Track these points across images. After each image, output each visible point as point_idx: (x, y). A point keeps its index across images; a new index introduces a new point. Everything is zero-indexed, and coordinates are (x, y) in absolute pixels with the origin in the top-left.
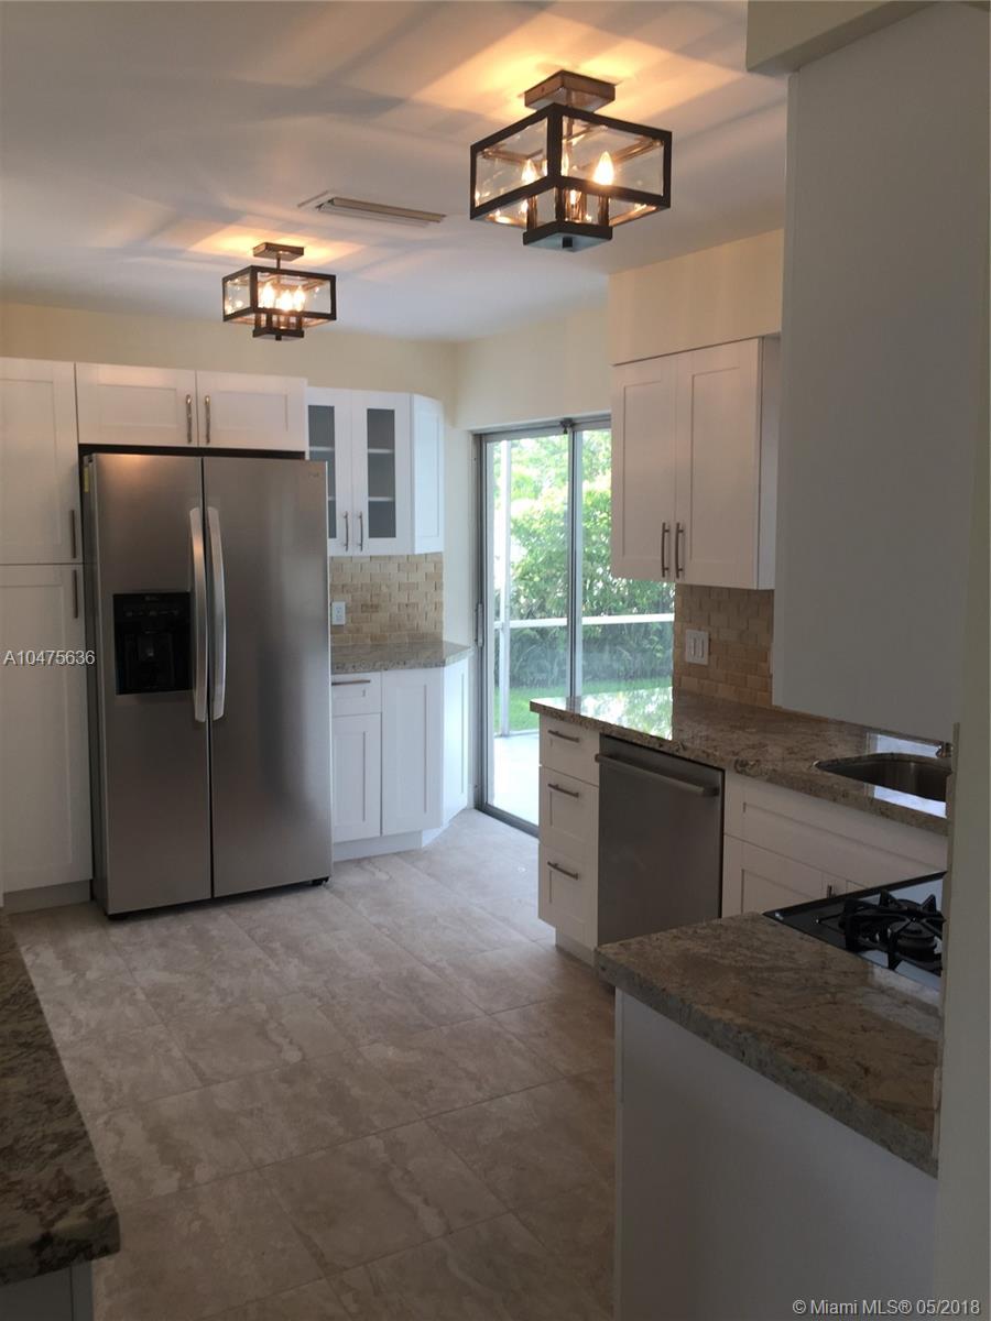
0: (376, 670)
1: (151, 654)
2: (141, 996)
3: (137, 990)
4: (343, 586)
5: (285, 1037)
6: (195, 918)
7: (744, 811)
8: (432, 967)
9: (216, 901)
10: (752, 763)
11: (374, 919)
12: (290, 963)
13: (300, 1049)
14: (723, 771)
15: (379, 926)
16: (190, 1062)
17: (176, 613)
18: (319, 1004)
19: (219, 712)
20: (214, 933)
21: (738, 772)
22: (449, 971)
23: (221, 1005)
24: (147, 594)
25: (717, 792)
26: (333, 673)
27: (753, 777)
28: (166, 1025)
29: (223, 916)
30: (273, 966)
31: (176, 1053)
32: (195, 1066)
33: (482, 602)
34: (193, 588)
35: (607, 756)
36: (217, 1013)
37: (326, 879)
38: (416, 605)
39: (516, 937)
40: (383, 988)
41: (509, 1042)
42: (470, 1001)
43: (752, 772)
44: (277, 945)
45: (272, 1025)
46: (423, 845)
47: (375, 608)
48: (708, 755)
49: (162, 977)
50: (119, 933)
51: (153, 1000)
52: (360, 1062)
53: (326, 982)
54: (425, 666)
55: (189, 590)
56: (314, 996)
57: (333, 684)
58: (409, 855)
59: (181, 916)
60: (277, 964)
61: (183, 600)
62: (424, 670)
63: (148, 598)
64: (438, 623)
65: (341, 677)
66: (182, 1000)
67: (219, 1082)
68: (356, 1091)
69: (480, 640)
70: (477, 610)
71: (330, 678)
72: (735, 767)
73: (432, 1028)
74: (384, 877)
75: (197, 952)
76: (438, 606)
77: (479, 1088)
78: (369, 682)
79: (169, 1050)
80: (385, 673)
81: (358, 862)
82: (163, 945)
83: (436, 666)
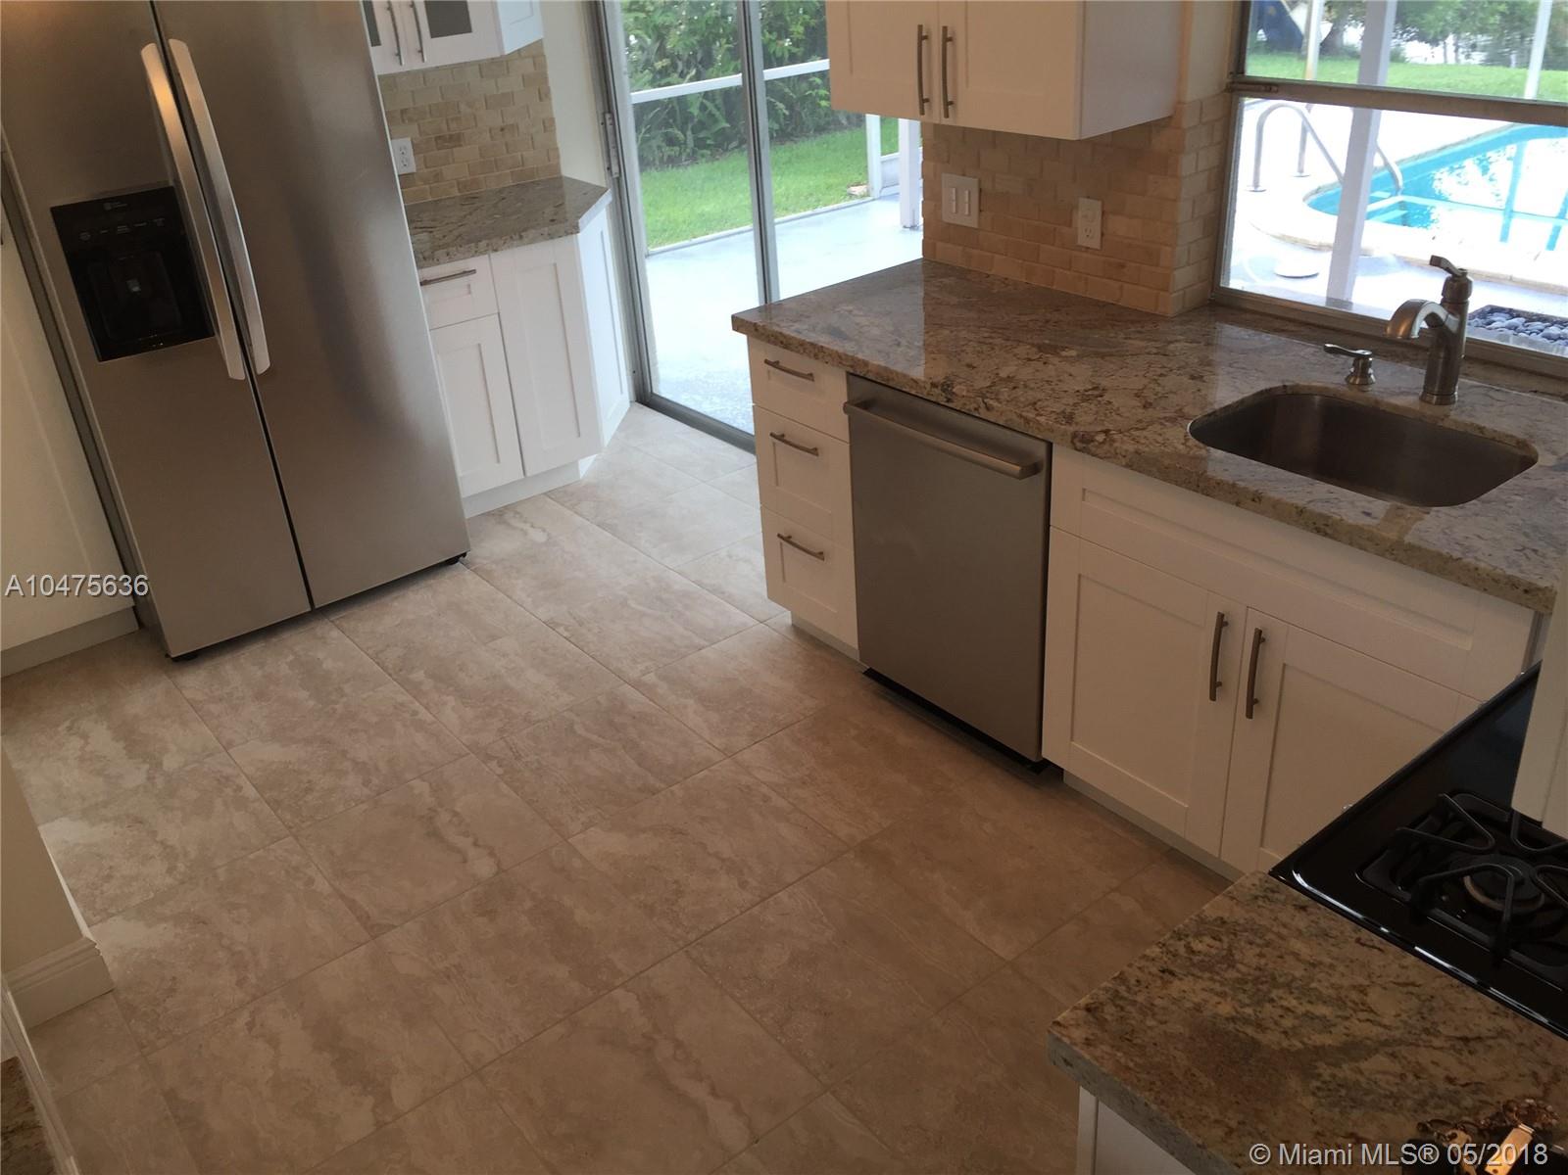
0: (482, 253)
1: (136, 289)
2: (250, 791)
3: (243, 781)
4: (403, 112)
5: (466, 834)
6: (297, 642)
7: (1083, 499)
8: (637, 685)
9: (318, 612)
10: (1100, 438)
11: (543, 613)
12: (445, 704)
13: (492, 854)
14: (1050, 446)
15: (552, 624)
16: (342, 897)
17: (159, 222)
18: (500, 771)
19: (263, 362)
20: (328, 665)
21: (1076, 449)
22: (663, 688)
23: (366, 791)
24: (105, 200)
25: (1038, 469)
26: (419, 267)
27: (1101, 458)
28: (296, 838)
29: (335, 633)
30: (424, 715)
31: (322, 885)
32: (352, 905)
33: (610, 111)
34: (177, 180)
35: (858, 405)
36: (364, 807)
37: (464, 555)
38: (514, 127)
39: (740, 618)
40: (579, 730)
41: (766, 799)
42: (701, 737)
43: (1099, 451)
44: (419, 675)
45: (444, 817)
46: (582, 475)
47: (455, 140)
48: (1027, 421)
49: (274, 753)
50: (194, 682)
51: (267, 796)
52: (577, 863)
53: (501, 731)
54: (551, 236)
55: (171, 183)
56: (489, 758)
57: (421, 284)
58: (570, 497)
59: (274, 640)
60: (427, 708)
61: (164, 202)
62: (550, 242)
63: (108, 206)
64: (552, 152)
65: (432, 272)
66: (308, 790)
67: (394, 927)
68: (581, 915)
69: (615, 169)
70: (604, 123)
71: (417, 275)
72: (1072, 442)
73: (659, 791)
74: (539, 537)
75: (311, 703)
76: (549, 125)
77: (743, 885)
78: (474, 271)
79: (311, 881)
80: (493, 255)
81: (499, 515)
82: (260, 696)
83: (567, 233)
